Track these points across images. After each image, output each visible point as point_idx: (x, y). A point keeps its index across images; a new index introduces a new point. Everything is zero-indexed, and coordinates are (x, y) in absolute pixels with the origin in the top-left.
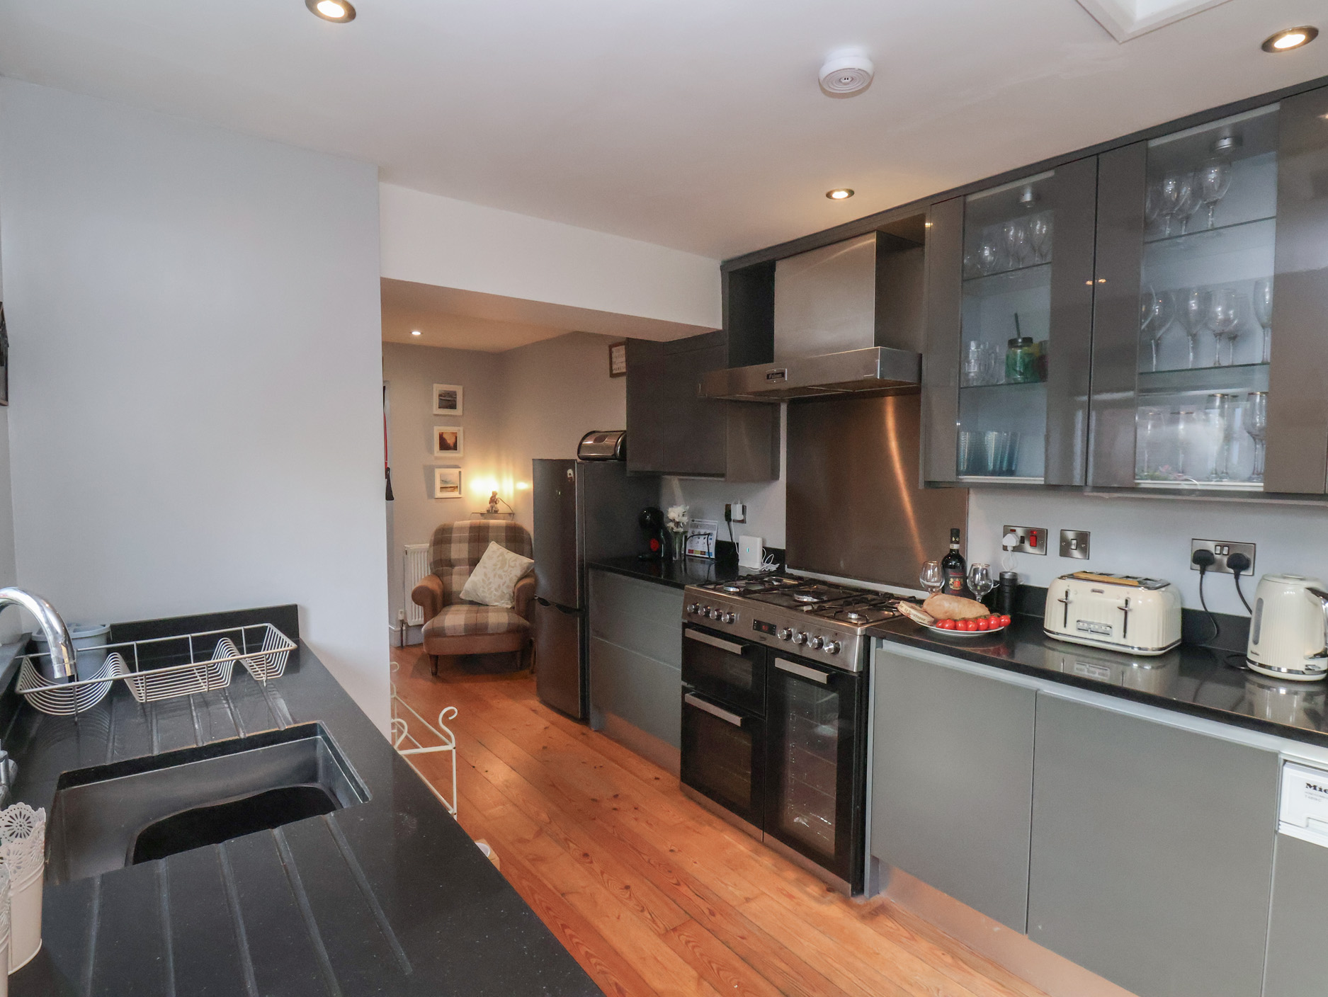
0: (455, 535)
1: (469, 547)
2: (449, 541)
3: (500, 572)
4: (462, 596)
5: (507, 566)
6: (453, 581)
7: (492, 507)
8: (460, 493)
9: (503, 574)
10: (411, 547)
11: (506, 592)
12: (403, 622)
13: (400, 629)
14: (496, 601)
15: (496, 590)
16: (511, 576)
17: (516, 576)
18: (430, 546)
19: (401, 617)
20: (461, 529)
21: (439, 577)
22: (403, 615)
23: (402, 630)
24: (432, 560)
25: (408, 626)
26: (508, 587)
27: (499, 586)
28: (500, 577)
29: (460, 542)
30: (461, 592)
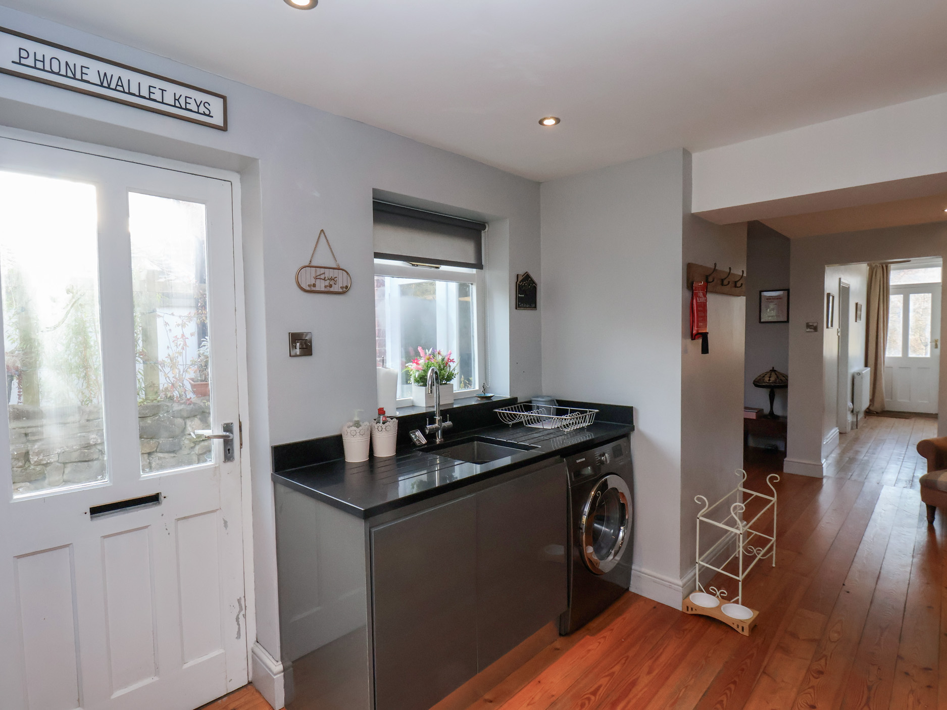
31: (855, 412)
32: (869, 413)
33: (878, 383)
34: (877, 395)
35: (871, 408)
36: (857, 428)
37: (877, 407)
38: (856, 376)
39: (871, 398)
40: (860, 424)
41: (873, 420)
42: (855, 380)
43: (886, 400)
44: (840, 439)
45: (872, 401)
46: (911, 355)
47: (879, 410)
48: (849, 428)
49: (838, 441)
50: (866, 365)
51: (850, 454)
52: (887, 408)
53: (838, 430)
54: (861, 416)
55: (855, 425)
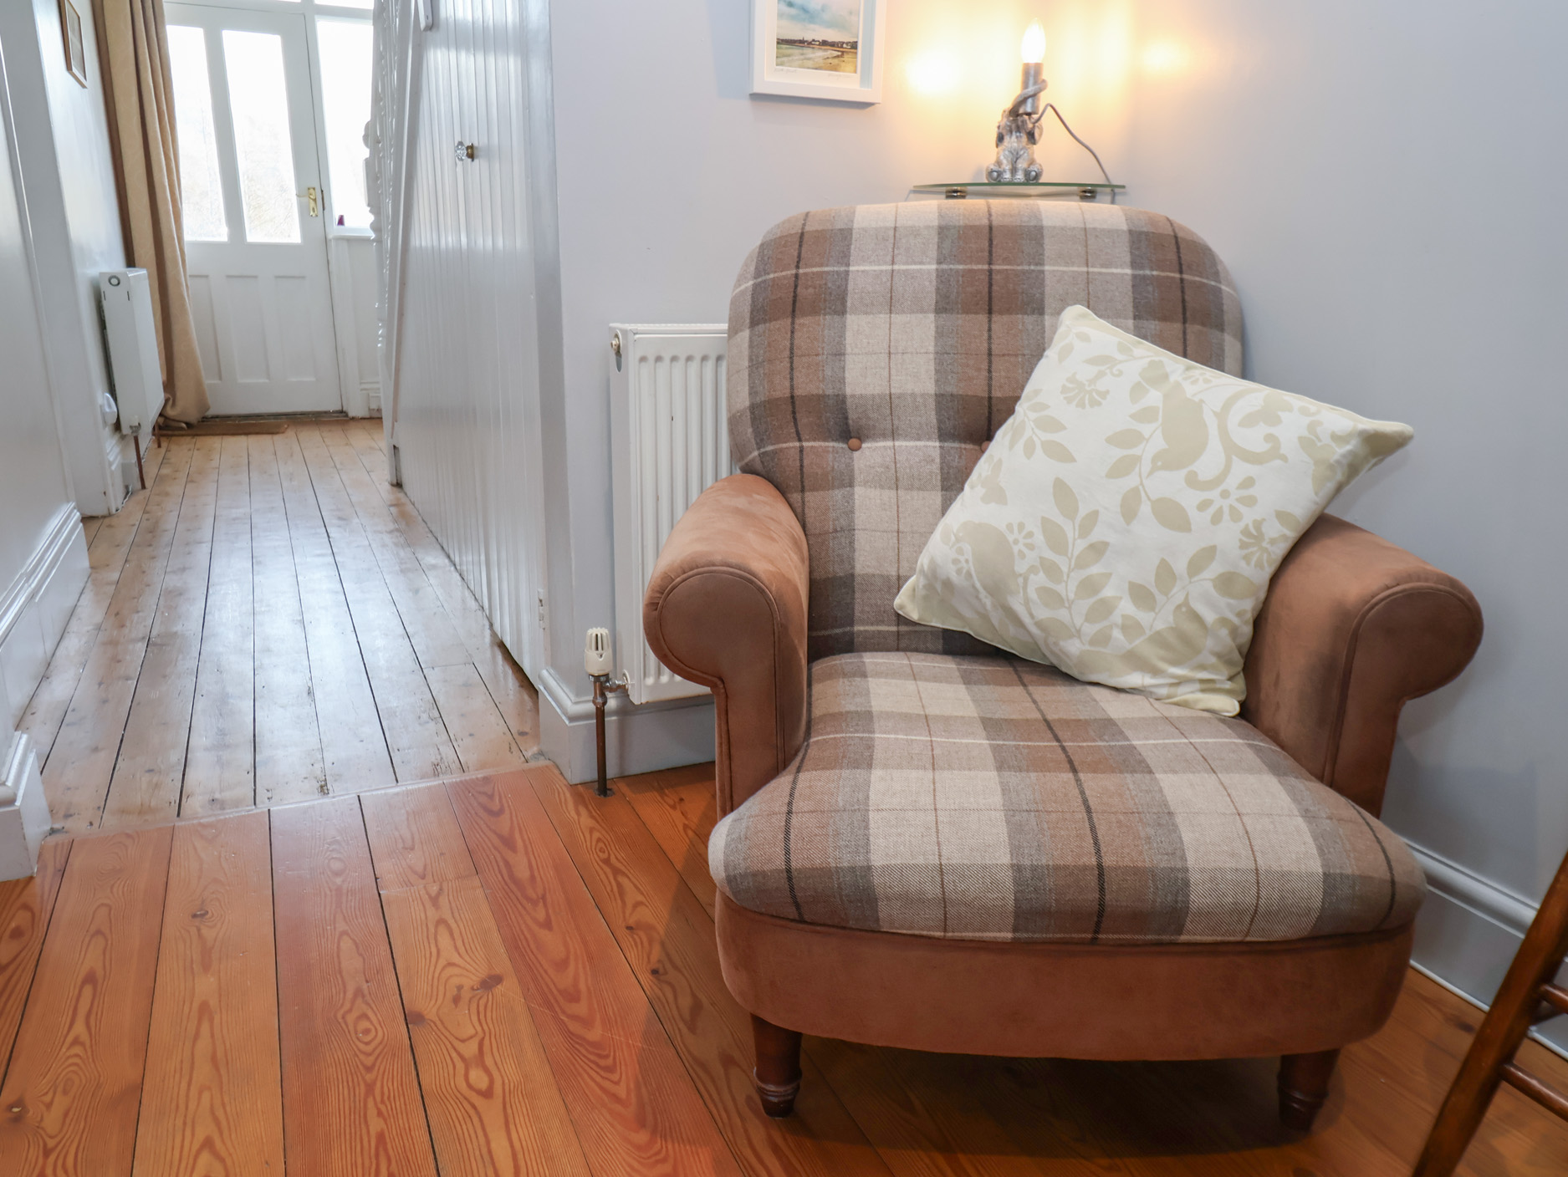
0: (864, 271)
1: (940, 334)
2: (833, 301)
3: (1168, 485)
4: (906, 602)
5: (1215, 446)
6: (860, 519)
7: (1015, 157)
8: (866, 78)
9: (1189, 500)
10: (646, 332)
11: (1209, 617)
12: (602, 684)
13: (590, 707)
14: (1136, 661)
15: (1140, 595)
16: (1249, 516)
17: (1281, 516)
18: (733, 331)
19: (596, 663)
20: (894, 238)
21: (782, 489)
22: (608, 653)
23: (600, 714)
24: (743, 401)
25: (628, 710)
26: (1226, 583)
27: (1165, 574)
28: (1171, 516)
29: (891, 305)
30: (900, 581)
31: (126, 430)
32: (166, 428)
33: (176, 329)
34: (180, 366)
35: (171, 412)
36: (144, 487)
37: (186, 408)
38: (106, 288)
39: (165, 378)
40: (151, 472)
41: (184, 452)
42: (105, 304)
43: (209, 381)
44: (90, 546)
45: (169, 385)
46: (253, 236)
47: (193, 416)
48: (115, 500)
49: (84, 563)
50: (131, 262)
51: (142, 623)
52: (218, 408)
53: (78, 514)
54: (146, 440)
55: (139, 481)
